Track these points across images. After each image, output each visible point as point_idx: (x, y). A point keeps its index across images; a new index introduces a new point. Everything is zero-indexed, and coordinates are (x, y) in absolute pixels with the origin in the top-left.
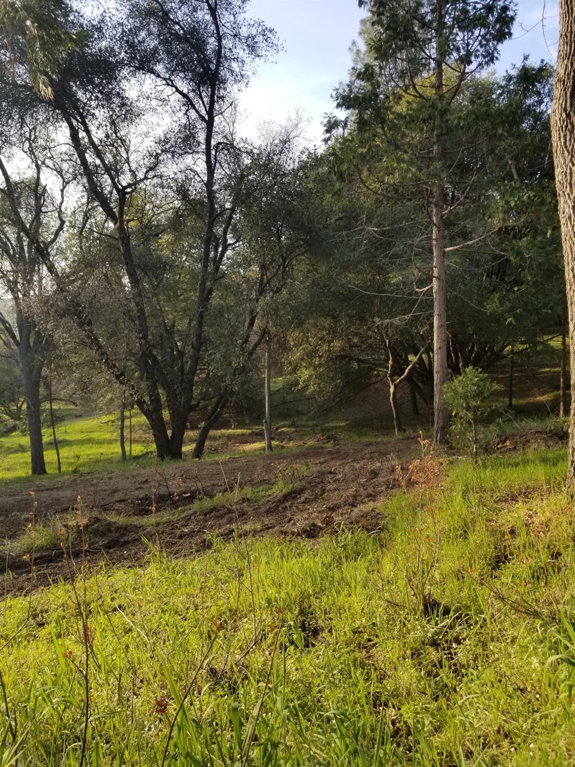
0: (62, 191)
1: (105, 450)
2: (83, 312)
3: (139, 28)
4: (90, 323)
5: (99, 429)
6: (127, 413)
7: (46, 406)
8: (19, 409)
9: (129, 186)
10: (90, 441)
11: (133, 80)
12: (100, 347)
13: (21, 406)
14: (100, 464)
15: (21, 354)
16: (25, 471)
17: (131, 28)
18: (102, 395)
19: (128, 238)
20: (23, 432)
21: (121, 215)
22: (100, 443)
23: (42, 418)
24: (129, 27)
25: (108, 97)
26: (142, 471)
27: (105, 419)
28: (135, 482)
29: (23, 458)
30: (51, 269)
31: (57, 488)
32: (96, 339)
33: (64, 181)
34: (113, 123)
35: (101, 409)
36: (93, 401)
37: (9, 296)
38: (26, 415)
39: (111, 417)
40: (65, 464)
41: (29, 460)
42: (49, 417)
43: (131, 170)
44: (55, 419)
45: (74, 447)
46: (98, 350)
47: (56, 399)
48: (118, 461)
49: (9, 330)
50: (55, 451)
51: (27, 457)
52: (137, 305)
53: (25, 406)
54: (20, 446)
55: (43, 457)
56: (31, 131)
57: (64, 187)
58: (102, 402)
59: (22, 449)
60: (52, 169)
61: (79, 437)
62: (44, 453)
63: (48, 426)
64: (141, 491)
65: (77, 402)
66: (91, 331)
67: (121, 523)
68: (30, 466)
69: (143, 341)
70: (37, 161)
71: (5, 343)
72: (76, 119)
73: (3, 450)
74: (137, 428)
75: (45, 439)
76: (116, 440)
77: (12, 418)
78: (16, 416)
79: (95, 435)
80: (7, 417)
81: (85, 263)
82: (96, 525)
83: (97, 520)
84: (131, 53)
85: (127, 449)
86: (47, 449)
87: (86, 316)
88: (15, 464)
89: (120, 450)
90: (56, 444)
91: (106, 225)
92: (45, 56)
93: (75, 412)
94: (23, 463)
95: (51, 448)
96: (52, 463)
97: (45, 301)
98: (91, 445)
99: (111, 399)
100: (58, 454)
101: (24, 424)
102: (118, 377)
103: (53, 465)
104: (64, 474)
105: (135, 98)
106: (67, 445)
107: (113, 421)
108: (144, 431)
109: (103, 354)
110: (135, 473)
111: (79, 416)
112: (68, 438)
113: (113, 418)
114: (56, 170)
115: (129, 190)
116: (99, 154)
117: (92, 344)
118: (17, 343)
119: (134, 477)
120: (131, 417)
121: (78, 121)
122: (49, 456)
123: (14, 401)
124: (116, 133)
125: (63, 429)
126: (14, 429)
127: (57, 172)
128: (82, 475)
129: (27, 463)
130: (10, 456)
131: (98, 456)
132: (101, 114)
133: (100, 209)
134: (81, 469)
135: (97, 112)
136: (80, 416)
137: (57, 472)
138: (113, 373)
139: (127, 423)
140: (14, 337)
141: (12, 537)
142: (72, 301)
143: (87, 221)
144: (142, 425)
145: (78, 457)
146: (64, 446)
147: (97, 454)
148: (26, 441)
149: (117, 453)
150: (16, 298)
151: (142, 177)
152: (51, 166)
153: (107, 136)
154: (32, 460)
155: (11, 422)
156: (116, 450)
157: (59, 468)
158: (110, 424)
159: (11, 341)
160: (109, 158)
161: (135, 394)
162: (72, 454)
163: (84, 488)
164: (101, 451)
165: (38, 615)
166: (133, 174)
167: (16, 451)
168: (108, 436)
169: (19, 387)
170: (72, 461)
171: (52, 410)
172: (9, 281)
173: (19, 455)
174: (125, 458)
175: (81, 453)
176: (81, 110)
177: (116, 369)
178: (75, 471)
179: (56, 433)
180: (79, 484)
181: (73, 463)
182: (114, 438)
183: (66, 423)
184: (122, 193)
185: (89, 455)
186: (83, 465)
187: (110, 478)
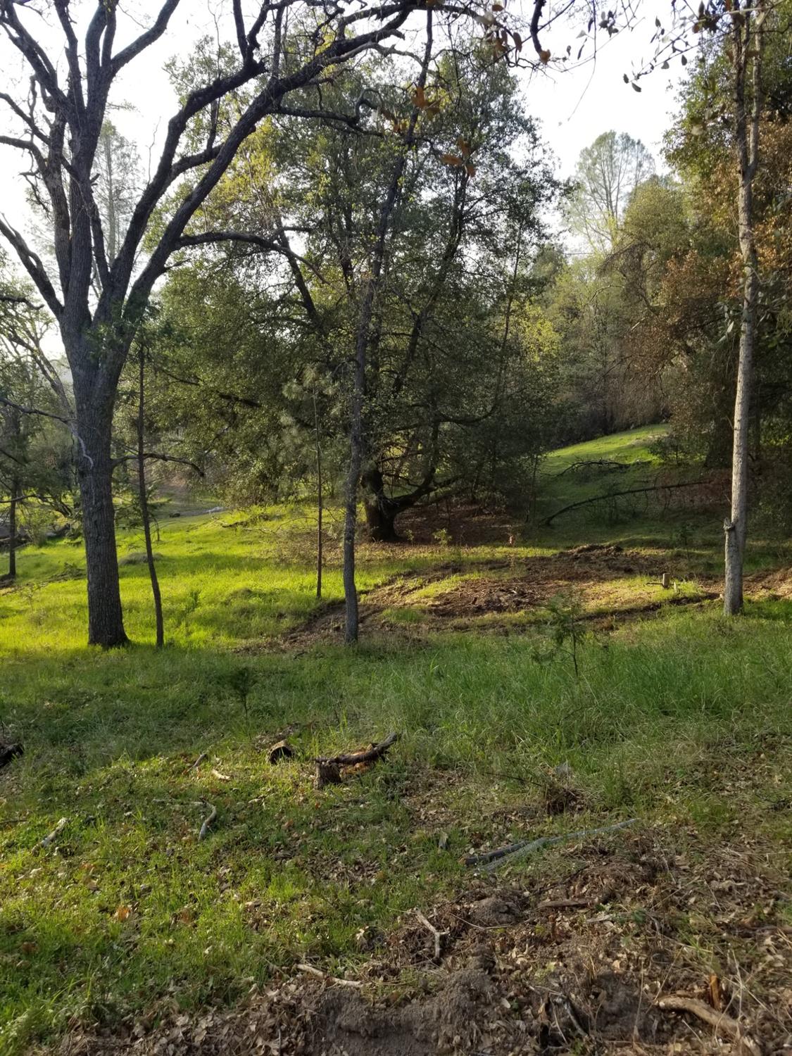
5: (222, 536)
22: (236, 564)
27: (229, 519)
29: (72, 592)
39: (238, 517)
50: (150, 581)
55: (118, 596)
61: (185, 551)
62: (121, 582)
75: (125, 553)
76: (264, 561)
79: (217, 550)
86: (125, 575)
90: (152, 565)
95: (138, 575)
100: (156, 587)
104: (172, 650)
107: (246, 525)
112: (164, 552)
113: (246, 519)
122: (133, 590)
136: (178, 515)
148: (79, 555)
154: (91, 602)
157: (159, 630)
158: (239, 528)
167: (63, 577)
168: (242, 551)
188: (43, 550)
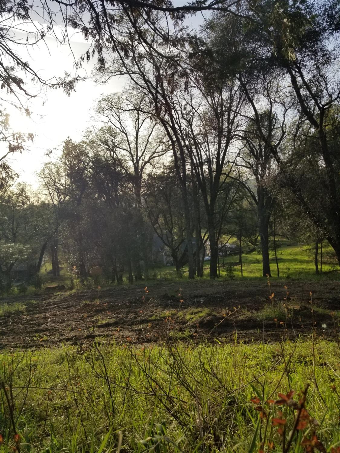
0: (284, 115)
1: (305, 267)
2: (296, 184)
3: (336, 3)
4: (300, 190)
5: (301, 253)
6: (319, 245)
7: (271, 238)
8: (256, 239)
9: (327, 104)
10: (295, 260)
11: (331, 38)
12: (305, 204)
13: (257, 238)
14: (302, 275)
15: (259, 209)
16: (259, 274)
17: (331, 6)
18: (304, 234)
19: (325, 137)
20: (259, 252)
21: (321, 123)
22: (302, 262)
23: (269, 245)
24: (330, 5)
25: (315, 53)
26: (331, 282)
27: (305, 248)
28: (327, 288)
29: (258, 266)
30: (278, 160)
31: (279, 286)
32: (303, 200)
33: (285, 109)
34: (318, 68)
35: (303, 242)
36: (299, 237)
37: (254, 177)
38: (260, 243)
39: (310, 247)
40: (281, 272)
41: (262, 268)
42: (273, 245)
43: (329, 94)
44: (276, 246)
45: (287, 263)
46: (304, 206)
47: (277, 235)
48: (314, 274)
49: (253, 196)
50: (276, 264)
51: (261, 266)
52: (330, 177)
53: (259, 238)
54: (257, 260)
55: (269, 267)
56: (268, 84)
57: (285, 112)
58: (303, 238)
59: (257, 261)
60: (279, 103)
61: (289, 257)
62: (270, 265)
63: (272, 250)
64: (331, 295)
65: (289, 237)
66: (300, 195)
67: (320, 312)
68: (262, 271)
69: (333, 200)
70: (270, 100)
71: (250, 204)
72: (295, 70)
73: (248, 261)
74: (325, 255)
75: (270, 257)
76: (312, 261)
77: (252, 244)
78: (254, 243)
79: (299, 257)
80: (250, 244)
81: (298, 155)
82: (305, 311)
83: (306, 308)
84: (331, 21)
85: (319, 267)
86: (271, 263)
87: (298, 186)
88: (254, 269)
89: (314, 267)
90: (277, 261)
91: (310, 131)
92: (291, 36)
93: (287, 243)
94: (258, 269)
95: (274, 263)
96: (274, 271)
97: (275, 179)
98: (296, 263)
99: (309, 236)
100: (278, 266)
101: (259, 248)
102: (315, 223)
103: (274, 272)
104: (281, 278)
105: (333, 49)
106: (282, 262)
107: (310, 250)
108: (330, 257)
109: (307, 208)
110: (326, 282)
111: (289, 245)
112: (283, 257)
113: (310, 248)
114: (281, 103)
115: (326, 107)
116: (309, 89)
117: (300, 203)
118: (257, 203)
119: (326, 285)
120: (321, 248)
121: (296, 72)
122: (273, 267)
123: (253, 235)
124: (319, 73)
125: (280, 252)
126: (253, 250)
127: (282, 104)
128: (293, 280)
129: (260, 270)
130: (252, 265)
131: (301, 270)
132: (310, 64)
133: (307, 121)
134: (291, 276)
135: (308, 64)
137: (277, 276)
138: (313, 220)
139: (319, 251)
140: (255, 200)
141: (257, 310)
142: (290, 178)
143: (298, 130)
144: (329, 253)
145: (289, 269)
146: (280, 262)
147: (300, 268)
148: (260, 257)
149: (312, 269)
150: (257, 178)
151: (336, 97)
152: (278, 101)
153: (314, 77)
155: (252, 247)
156: (312, 267)
157: (278, 275)
158: (308, 251)
159: (254, 202)
160: (314, 90)
161: (327, 233)
162: (285, 267)
163: (295, 287)
164: (302, 267)
165: (276, 356)
166: (331, 96)
167: (254, 263)
168: (306, 258)
169: (256, 227)
170: (285, 271)
171: (275, 241)
172: (254, 170)
173: (256, 265)
174: (318, 272)
175: (291, 267)
176: (299, 65)
177: (315, 218)
178: (288, 277)
179: (277, 254)
180: (292, 285)
181: (286, 272)
182: (310, 259)
183: (281, 248)
184: (322, 109)
185: (295, 269)
186: (292, 274)
187: (310, 284)
188: (247, 255)
